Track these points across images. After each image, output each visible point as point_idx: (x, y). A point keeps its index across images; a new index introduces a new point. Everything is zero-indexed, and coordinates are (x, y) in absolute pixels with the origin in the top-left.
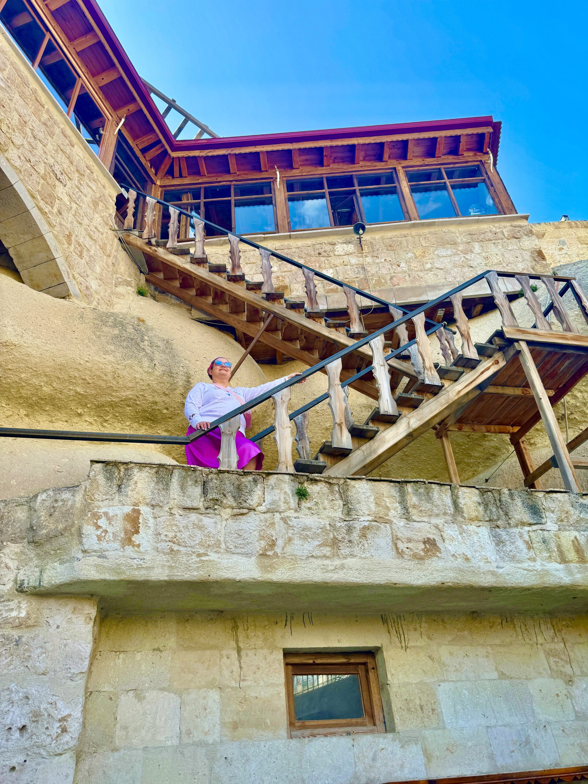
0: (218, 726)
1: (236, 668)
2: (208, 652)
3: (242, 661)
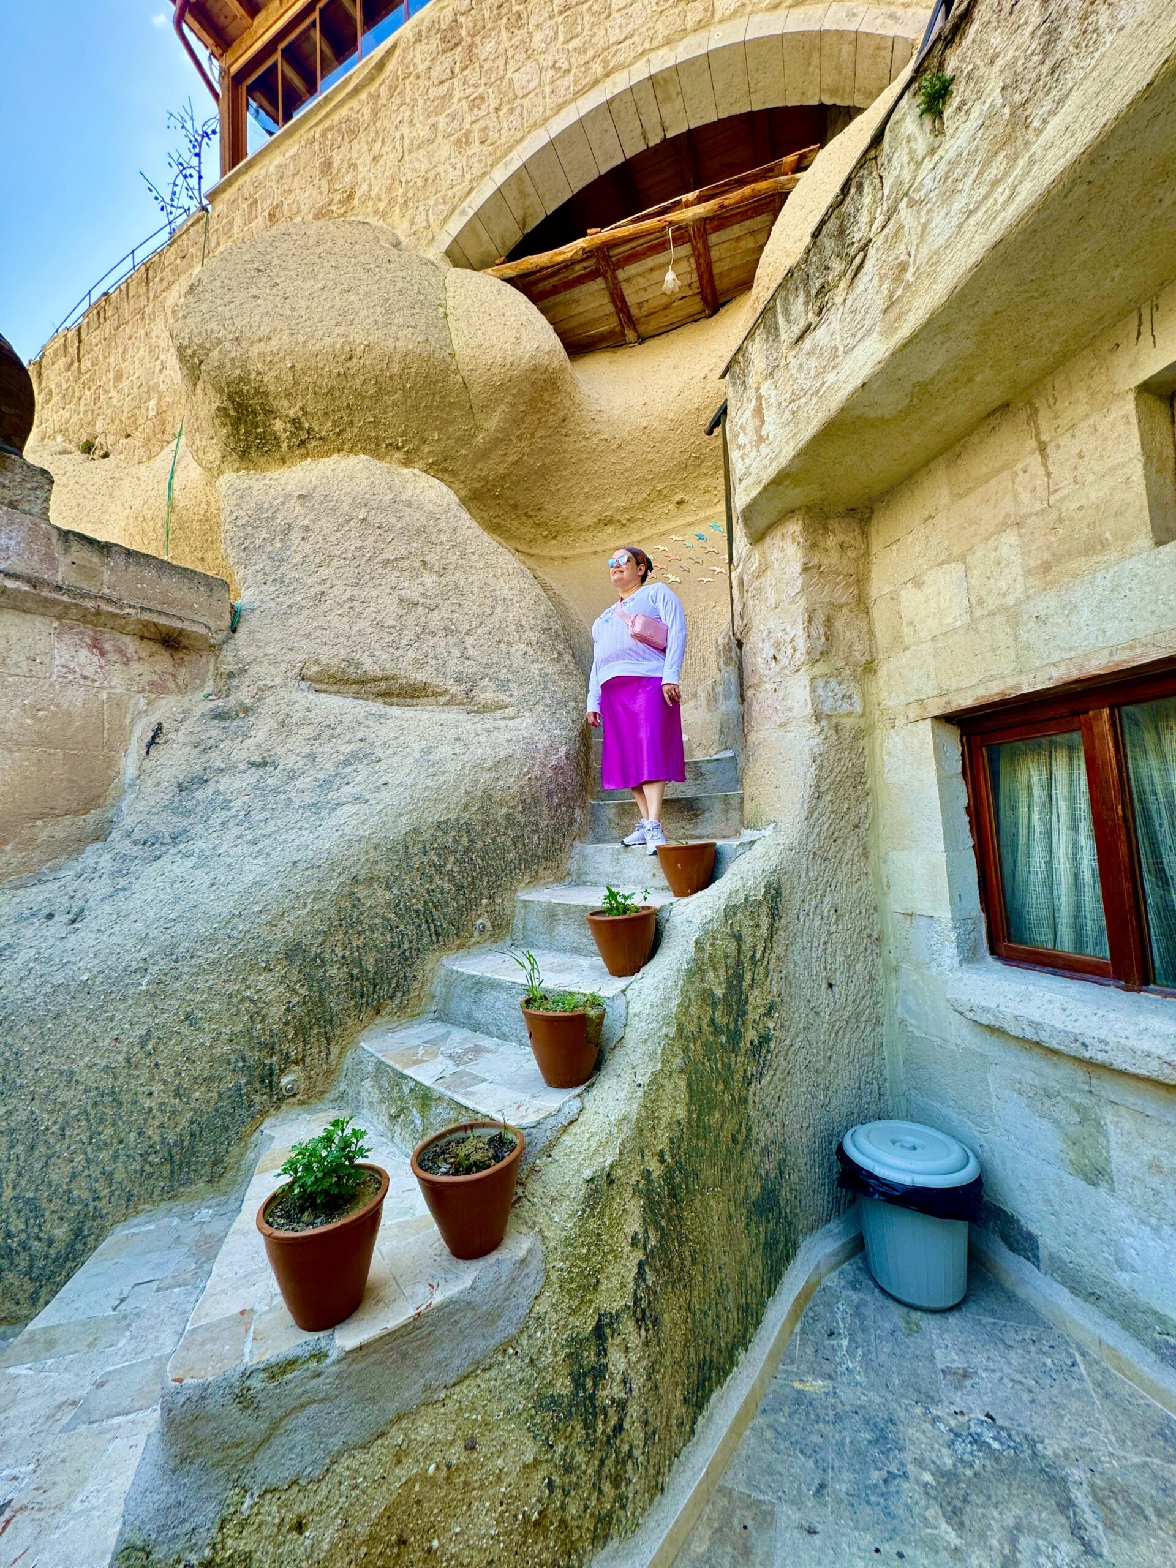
0: (1020, 579)
1: (1040, 481)
2: (993, 482)
3: (1049, 463)
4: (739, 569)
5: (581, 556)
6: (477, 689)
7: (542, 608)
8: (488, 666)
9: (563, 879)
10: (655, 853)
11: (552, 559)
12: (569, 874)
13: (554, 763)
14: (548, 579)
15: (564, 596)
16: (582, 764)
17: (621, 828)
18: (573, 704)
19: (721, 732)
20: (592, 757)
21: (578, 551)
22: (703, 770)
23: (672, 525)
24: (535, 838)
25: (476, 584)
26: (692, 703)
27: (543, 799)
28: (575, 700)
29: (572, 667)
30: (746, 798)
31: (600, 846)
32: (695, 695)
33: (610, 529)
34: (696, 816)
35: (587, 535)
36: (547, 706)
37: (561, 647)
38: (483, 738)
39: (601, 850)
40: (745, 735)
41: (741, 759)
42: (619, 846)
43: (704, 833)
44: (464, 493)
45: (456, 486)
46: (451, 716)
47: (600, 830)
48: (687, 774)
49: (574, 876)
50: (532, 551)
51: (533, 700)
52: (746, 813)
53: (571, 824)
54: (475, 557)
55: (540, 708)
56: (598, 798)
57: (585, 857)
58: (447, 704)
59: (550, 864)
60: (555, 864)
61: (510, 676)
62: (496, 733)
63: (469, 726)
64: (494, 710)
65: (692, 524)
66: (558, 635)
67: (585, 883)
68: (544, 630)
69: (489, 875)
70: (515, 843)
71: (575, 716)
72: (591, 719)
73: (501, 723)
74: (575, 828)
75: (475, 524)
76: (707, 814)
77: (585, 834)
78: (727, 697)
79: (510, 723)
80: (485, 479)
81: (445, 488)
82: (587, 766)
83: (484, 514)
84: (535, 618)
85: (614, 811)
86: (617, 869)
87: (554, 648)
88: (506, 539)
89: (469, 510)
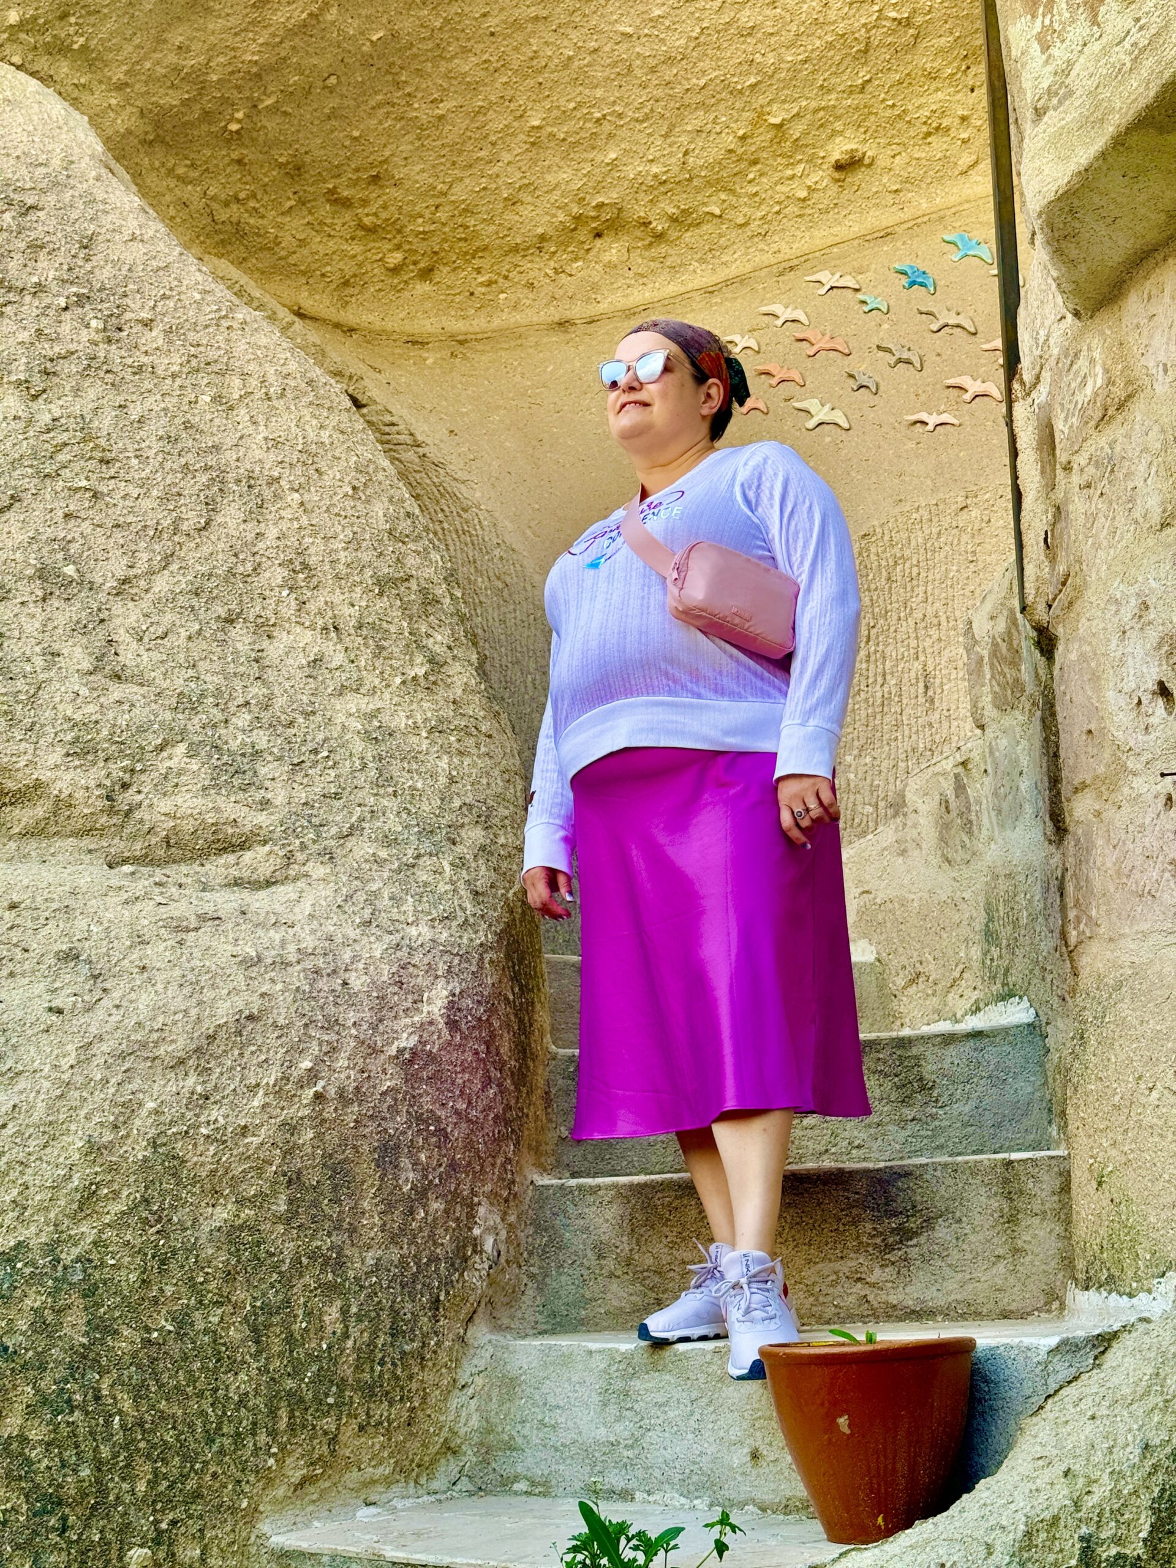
4: (1041, 394)
5: (514, 336)
6: (146, 782)
7: (379, 509)
8: (188, 704)
9: (428, 1467)
10: (756, 1371)
11: (416, 342)
12: (449, 1449)
13: (407, 1041)
14: (401, 412)
15: (455, 467)
16: (505, 1046)
17: (639, 1276)
18: (475, 835)
19: (990, 936)
20: (543, 1017)
21: (503, 319)
22: (929, 1070)
23: (820, 236)
24: (332, 1314)
25: (157, 426)
26: (887, 834)
27: (366, 1170)
28: (485, 821)
29: (475, 707)
30: (1079, 1176)
31: (564, 1342)
32: (898, 806)
33: (612, 250)
34: (906, 1235)
35: (538, 268)
36: (389, 841)
37: (438, 642)
38: (157, 953)
39: (566, 1359)
40: (1068, 950)
41: (1060, 1033)
42: (629, 1344)
43: (935, 1297)
44: (123, 121)
45: (97, 98)
46: (48, 874)
47: (564, 1283)
48: (874, 1087)
49: (469, 1457)
50: (349, 317)
51: (339, 819)
52: (1081, 1231)
53: (461, 1259)
54: (155, 337)
55: (362, 848)
56: (558, 1167)
57: (510, 1385)
58: (36, 832)
59: (380, 1410)
60: (400, 1412)
61: (262, 738)
62: (205, 936)
63: (113, 910)
64: (202, 855)
65: (887, 234)
66: (429, 601)
67: (505, 1484)
68: (384, 585)
69: (159, 1453)
70: (257, 1334)
71: (484, 876)
72: (538, 893)
73: (226, 901)
74: (475, 1278)
75: (155, 228)
76: (942, 1231)
77: (513, 1295)
78: (1007, 815)
79: (259, 901)
80: (197, 79)
81: (57, 107)
82: (524, 1051)
83: (190, 192)
84: (355, 543)
85: (613, 1212)
86: (623, 1430)
87: (416, 643)
88: (264, 275)
89: (137, 177)
